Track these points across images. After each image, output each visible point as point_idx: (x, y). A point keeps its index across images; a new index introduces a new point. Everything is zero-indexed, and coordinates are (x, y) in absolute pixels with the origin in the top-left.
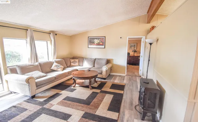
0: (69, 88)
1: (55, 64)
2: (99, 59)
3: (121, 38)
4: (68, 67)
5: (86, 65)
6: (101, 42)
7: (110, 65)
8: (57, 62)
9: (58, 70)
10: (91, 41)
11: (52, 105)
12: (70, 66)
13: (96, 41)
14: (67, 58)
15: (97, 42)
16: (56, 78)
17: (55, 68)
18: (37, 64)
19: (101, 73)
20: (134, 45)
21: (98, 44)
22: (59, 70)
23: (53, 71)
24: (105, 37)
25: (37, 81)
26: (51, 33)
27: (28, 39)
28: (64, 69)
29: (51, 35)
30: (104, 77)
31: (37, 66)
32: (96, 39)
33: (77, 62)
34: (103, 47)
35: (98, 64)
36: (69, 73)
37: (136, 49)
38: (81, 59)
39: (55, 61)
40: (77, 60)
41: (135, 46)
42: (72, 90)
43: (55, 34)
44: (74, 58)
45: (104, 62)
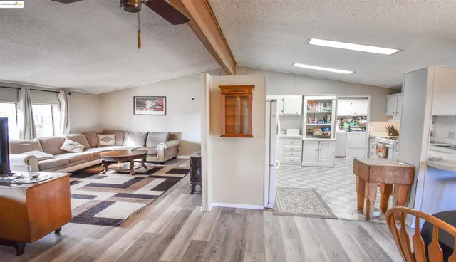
1: (67, 142)
2: (154, 133)
3: (193, 99)
4: (92, 147)
5: (130, 144)
6: (159, 105)
7: (174, 143)
8: (71, 138)
9: (73, 150)
10: (140, 103)
12: (97, 146)
13: (149, 104)
14: (93, 132)
16: (71, 162)
17: (68, 148)
18: (35, 140)
19: (156, 155)
22: (76, 150)
23: (65, 152)
24: (165, 97)
26: (61, 92)
27: (21, 103)
28: (84, 150)
29: (62, 97)
30: (160, 161)
31: (36, 143)
32: (150, 100)
33: (111, 139)
34: (163, 113)
35: (153, 140)
36: (95, 156)
38: (119, 134)
39: (67, 137)
40: (112, 136)
42: (101, 177)
43: (68, 92)
44: (105, 132)
45: (164, 137)
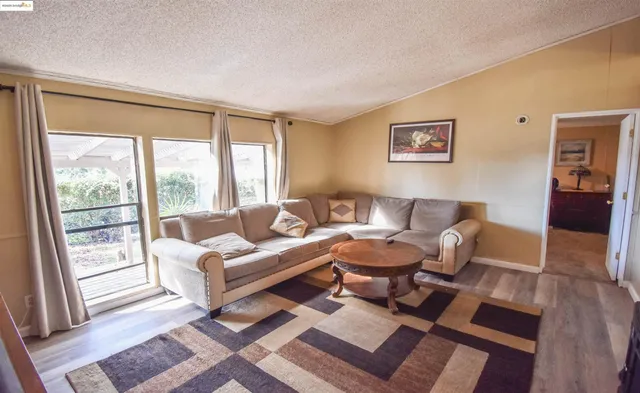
0: (319, 299)
1: (283, 214)
2: (426, 202)
3: (522, 120)
4: (321, 225)
5: (380, 222)
6: (440, 140)
7: (471, 228)
8: (288, 207)
9: (290, 233)
10: (400, 139)
11: (263, 353)
12: (326, 224)
13: (419, 138)
14: (320, 195)
15: (422, 140)
16: (283, 260)
17: (283, 228)
18: (233, 211)
19: (436, 255)
20: (576, 148)
21: (427, 148)
22: (294, 233)
23: (277, 235)
24: (454, 121)
25: (228, 264)
26: (277, 120)
27: (215, 140)
28: (308, 232)
29: (277, 127)
30: (444, 271)
31: (234, 217)
32: (420, 129)
33: (349, 210)
34: (445, 157)
35: (423, 218)
36: (322, 247)
37: (586, 162)
38: (362, 201)
39: (284, 204)
40: (350, 204)
41: (583, 151)
42: (331, 308)
43: (286, 120)
44: (340, 196)
45: (448, 213)
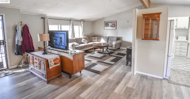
0: (91, 53)
2: (111, 37)
4: (90, 42)
5: (103, 41)
6: (114, 25)
7: (119, 42)
8: (84, 38)
10: (107, 24)
12: (91, 42)
13: (110, 24)
14: (90, 36)
16: (84, 47)
17: (83, 42)
18: (74, 38)
19: (112, 46)
21: (112, 26)
22: (85, 43)
23: (83, 43)
24: (116, 21)
26: (82, 21)
27: (71, 26)
28: (88, 43)
30: (113, 49)
32: (110, 23)
34: (115, 28)
35: (111, 40)
36: (91, 45)
38: (99, 37)
40: (96, 38)
42: (93, 54)
44: (94, 36)
45: (115, 39)
